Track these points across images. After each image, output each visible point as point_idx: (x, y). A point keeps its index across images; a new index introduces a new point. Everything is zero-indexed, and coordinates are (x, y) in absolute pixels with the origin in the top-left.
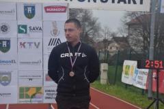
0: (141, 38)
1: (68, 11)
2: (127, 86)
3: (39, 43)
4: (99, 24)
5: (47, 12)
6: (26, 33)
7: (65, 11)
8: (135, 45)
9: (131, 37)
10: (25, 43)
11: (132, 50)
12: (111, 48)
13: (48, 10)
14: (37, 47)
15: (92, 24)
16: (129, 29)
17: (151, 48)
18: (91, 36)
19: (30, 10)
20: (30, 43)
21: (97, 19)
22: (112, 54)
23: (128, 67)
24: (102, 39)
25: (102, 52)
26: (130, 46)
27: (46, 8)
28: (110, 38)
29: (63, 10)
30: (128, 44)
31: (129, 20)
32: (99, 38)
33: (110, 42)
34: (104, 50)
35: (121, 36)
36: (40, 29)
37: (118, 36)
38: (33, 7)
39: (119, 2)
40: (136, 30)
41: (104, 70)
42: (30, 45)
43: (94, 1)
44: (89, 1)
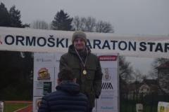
4: (131, 68)
8: (166, 87)
18: (124, 79)
21: (129, 63)
23: (163, 108)
24: (133, 81)
33: (142, 84)
35: (152, 79)
41: (139, 110)
43: (135, 49)
44: (129, 49)
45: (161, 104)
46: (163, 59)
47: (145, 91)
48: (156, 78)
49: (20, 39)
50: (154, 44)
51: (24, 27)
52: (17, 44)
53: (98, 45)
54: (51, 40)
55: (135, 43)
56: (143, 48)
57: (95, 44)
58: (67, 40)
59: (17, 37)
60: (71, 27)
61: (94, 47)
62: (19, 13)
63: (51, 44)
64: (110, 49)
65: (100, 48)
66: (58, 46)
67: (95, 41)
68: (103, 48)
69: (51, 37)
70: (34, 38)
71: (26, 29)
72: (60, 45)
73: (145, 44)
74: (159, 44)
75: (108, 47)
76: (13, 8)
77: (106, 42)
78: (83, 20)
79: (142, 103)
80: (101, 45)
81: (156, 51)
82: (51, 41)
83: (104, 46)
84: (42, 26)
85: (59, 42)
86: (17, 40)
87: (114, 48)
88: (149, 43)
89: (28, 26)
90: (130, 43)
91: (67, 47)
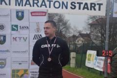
0: (100, 34)
1: (47, 15)
2: (89, 69)
3: (26, 38)
5: (32, 15)
6: (17, 30)
8: (95, 39)
9: (93, 33)
10: (16, 38)
11: (93, 43)
12: (78, 41)
13: (33, 14)
14: (25, 41)
15: (65, 24)
16: (91, 28)
17: (107, 41)
18: (64, 33)
19: (20, 14)
20: (20, 38)
22: (79, 46)
24: (71, 35)
25: (72, 44)
26: (91, 40)
27: (32, 13)
28: (77, 34)
29: (44, 14)
30: (90, 38)
31: (91, 22)
32: (70, 34)
33: (77, 37)
34: (73, 43)
35: (85, 33)
36: (28, 28)
37: (83, 33)
38: (23, 12)
39: (83, 9)
40: (96, 28)
41: (73, 57)
42: (20, 39)
43: (67, 8)
44: (62, 8)
45: (89, 52)
47: (80, 42)
48: (89, 32)
50: (82, 3)
53: (36, 4)
55: (67, 3)
56: (73, 7)
57: (34, 3)
61: (33, 6)
64: (46, 7)
65: (38, 6)
67: (34, 0)
68: (41, 7)
73: (75, 3)
74: (86, 4)
75: (45, 5)
77: (43, 1)
79: (75, 52)
80: (39, 4)
83: (42, 5)
87: (50, 7)
88: (78, 3)
90: (63, 3)
91: (10, 4)
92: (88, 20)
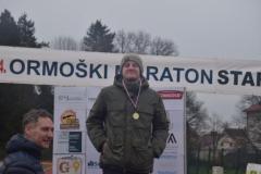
4: (205, 110)
7: (180, 98)
8: (259, 141)
12: (222, 144)
18: (193, 127)
21: (202, 103)
24: (208, 131)
28: (221, 130)
29: (178, 95)
33: (222, 135)
43: (210, 81)
44: (202, 82)
45: (251, 167)
46: (254, 97)
47: (226, 146)
48: (243, 126)
49: (33, 65)
50: (241, 73)
51: (39, 46)
52: (29, 73)
53: (153, 74)
54: (81, 67)
55: (211, 72)
56: (223, 80)
57: (148, 73)
58: (106, 67)
59: (30, 62)
60: (112, 46)
61: (148, 79)
62: (32, 25)
63: (82, 73)
64: (171, 80)
65: (156, 79)
66: (91, 76)
67: (149, 68)
68: (161, 79)
69: (82, 63)
70: (55, 64)
71: (43, 49)
72: (95, 74)
73: (226, 73)
74: (249, 74)
75: (170, 77)
76: (23, 18)
77: (167, 69)
78: (130, 36)
79: (222, 166)
80: (159, 75)
81: (244, 84)
82: (82, 69)
83: (163, 77)
84: (68, 45)
85: (94, 70)
86: (29, 68)
87: (178, 80)
88: (232, 72)
89: (46, 45)
90: (203, 72)
91: (106, 77)
92: (243, 102)
